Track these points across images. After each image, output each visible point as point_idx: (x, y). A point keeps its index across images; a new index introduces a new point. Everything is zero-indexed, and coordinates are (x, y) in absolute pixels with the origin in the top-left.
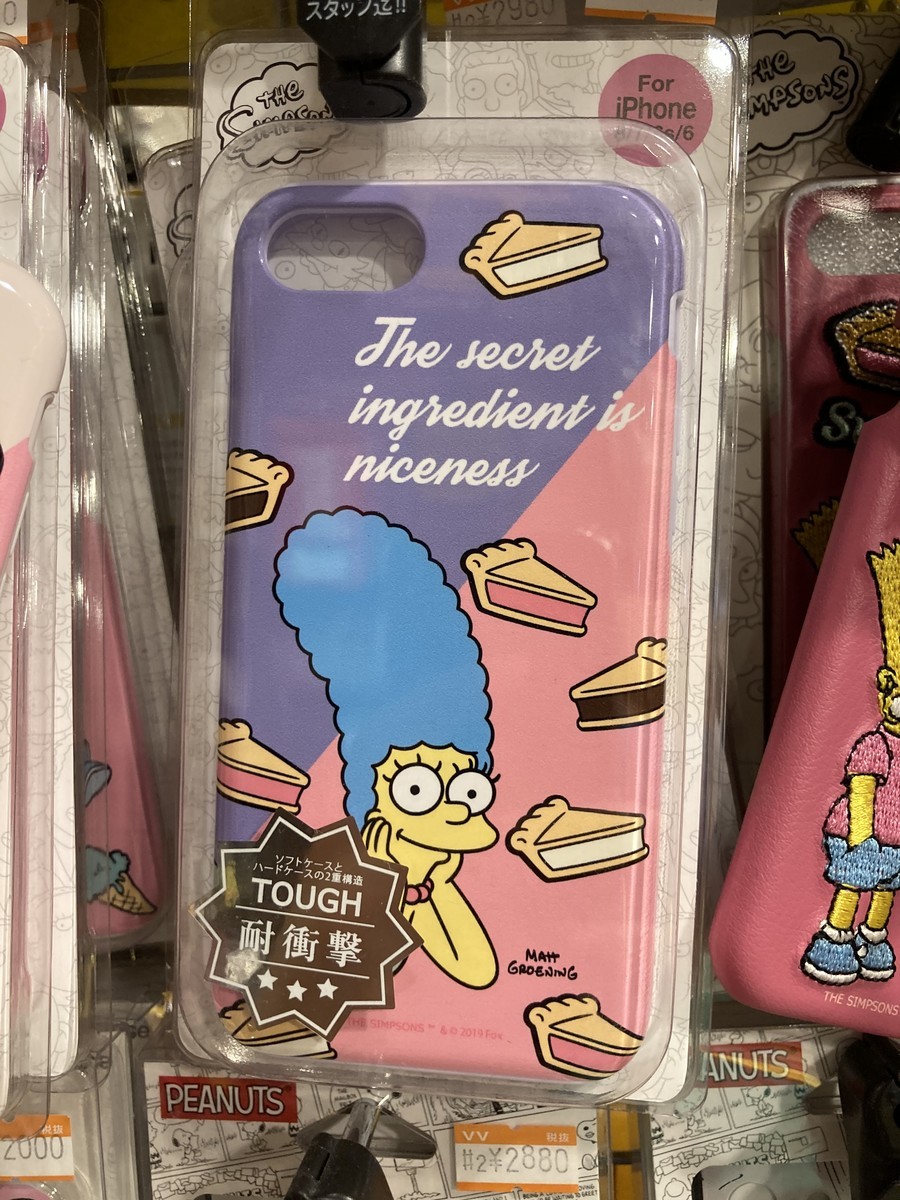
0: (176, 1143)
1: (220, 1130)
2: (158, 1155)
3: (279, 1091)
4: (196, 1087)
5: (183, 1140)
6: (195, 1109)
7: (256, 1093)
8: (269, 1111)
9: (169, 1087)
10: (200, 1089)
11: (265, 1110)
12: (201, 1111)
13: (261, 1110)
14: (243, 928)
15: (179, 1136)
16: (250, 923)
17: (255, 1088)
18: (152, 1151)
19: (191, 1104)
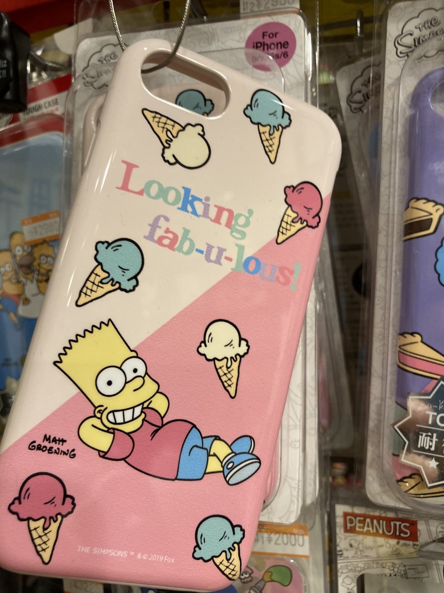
0: (351, 546)
1: (375, 542)
2: (341, 551)
3: (408, 525)
4: (362, 518)
5: (355, 544)
6: (361, 530)
7: (395, 525)
8: (402, 535)
9: (348, 518)
10: (365, 520)
11: (400, 533)
12: (365, 530)
13: (398, 534)
14: (420, 437)
15: (353, 542)
16: (424, 434)
17: (395, 522)
18: (338, 549)
19: (360, 527)
